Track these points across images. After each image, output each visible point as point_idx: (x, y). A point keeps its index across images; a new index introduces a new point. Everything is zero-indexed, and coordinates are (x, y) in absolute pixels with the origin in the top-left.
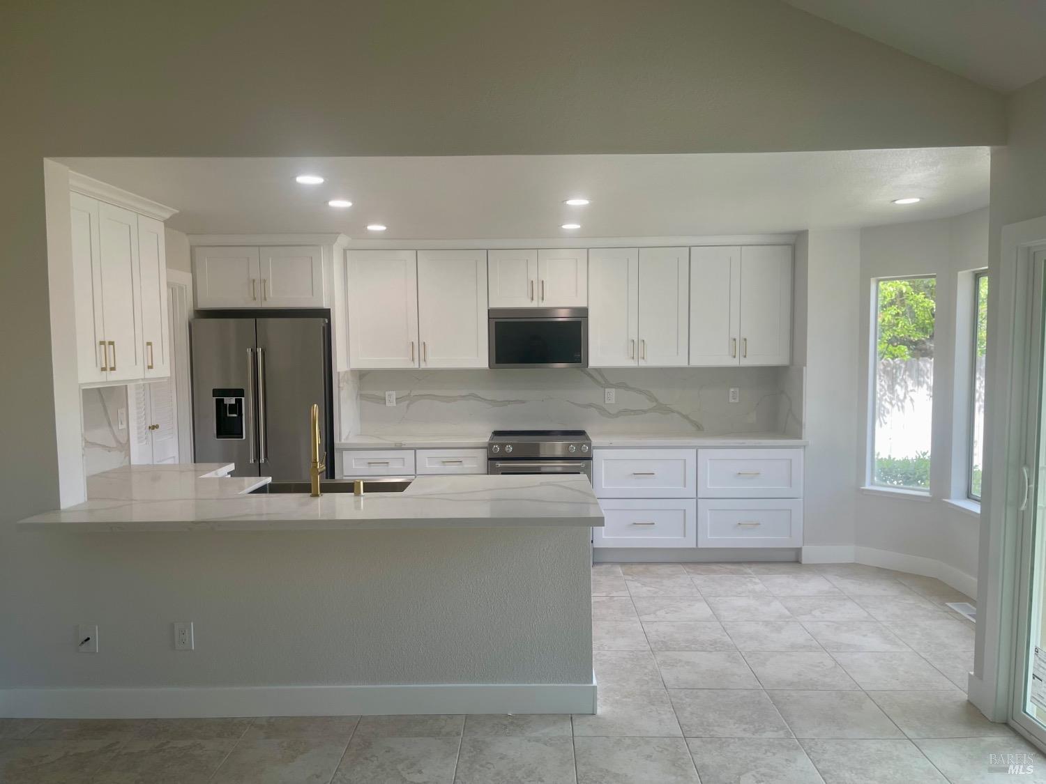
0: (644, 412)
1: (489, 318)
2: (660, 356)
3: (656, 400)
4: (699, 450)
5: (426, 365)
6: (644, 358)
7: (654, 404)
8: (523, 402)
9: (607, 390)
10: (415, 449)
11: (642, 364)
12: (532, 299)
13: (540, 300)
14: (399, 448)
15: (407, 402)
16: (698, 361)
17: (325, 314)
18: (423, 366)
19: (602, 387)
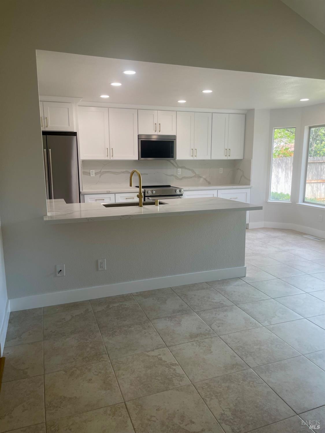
0: (191, 177)
1: (138, 139)
2: (202, 156)
3: (195, 173)
4: (218, 190)
5: (113, 158)
6: (196, 156)
7: (195, 174)
8: (147, 174)
9: (178, 169)
10: (115, 193)
11: (195, 158)
12: (156, 131)
13: (159, 132)
14: (108, 193)
15: (100, 174)
16: (214, 158)
17: (75, 134)
18: (112, 159)
19: (176, 168)
